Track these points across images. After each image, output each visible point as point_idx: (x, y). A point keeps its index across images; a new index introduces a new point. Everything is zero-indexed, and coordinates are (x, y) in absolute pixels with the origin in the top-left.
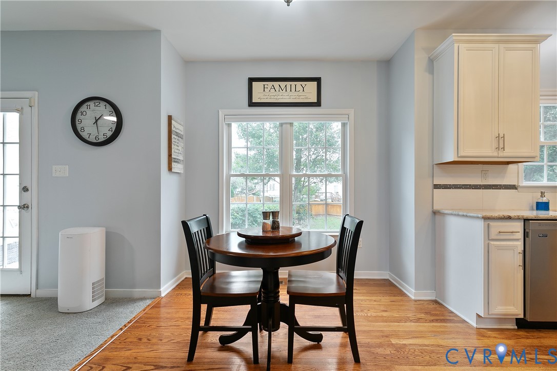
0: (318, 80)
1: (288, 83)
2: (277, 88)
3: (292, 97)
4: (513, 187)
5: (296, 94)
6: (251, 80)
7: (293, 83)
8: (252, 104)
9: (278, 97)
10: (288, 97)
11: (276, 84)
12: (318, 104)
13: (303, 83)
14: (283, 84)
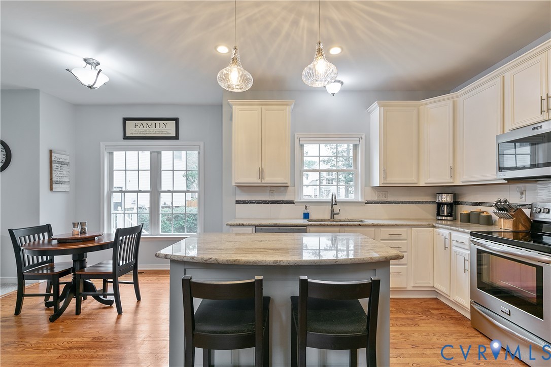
0: (176, 120)
1: (154, 122)
2: (145, 125)
3: (156, 132)
4: (292, 202)
5: (160, 130)
6: (125, 120)
7: (157, 122)
8: (125, 137)
9: (146, 132)
10: (153, 132)
11: (144, 122)
12: (177, 137)
13: (165, 122)
14: (149, 122)
